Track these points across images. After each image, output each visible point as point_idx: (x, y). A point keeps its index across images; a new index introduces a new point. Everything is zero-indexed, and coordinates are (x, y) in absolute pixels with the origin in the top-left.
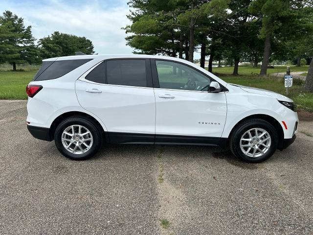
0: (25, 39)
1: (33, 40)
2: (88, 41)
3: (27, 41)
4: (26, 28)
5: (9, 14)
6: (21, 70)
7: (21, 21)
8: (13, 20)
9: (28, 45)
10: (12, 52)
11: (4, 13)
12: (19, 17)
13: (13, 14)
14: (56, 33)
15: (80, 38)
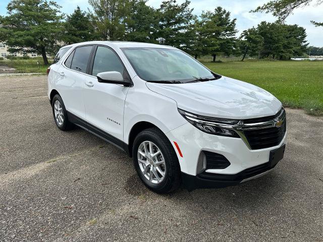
0: (228, 32)
1: (235, 33)
2: (301, 29)
3: (230, 33)
4: (231, 21)
5: (219, 9)
6: (219, 62)
7: (228, 14)
8: (221, 15)
9: (230, 37)
10: (213, 45)
11: (216, 10)
12: (227, 12)
13: (223, 10)
14: (263, 23)
15: (290, 26)
